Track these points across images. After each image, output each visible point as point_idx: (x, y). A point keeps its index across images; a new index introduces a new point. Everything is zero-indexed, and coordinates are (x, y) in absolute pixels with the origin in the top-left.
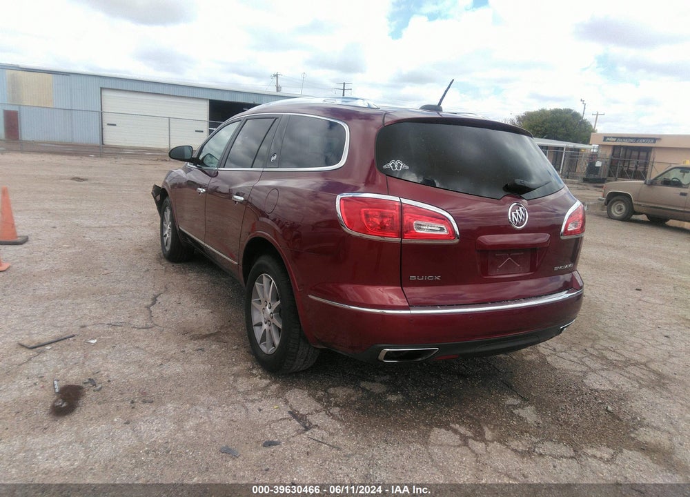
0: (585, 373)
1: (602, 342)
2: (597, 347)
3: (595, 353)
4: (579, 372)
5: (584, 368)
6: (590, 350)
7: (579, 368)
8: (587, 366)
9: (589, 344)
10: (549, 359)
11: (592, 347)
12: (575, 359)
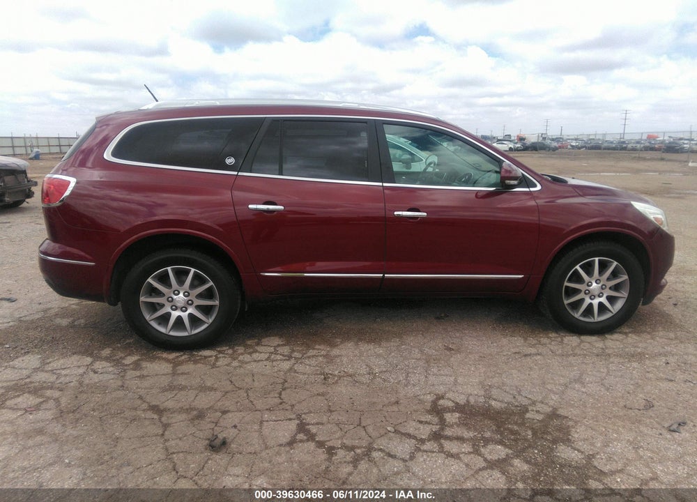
0: (44, 363)
1: (49, 415)
2: (51, 404)
3: (49, 393)
4: (50, 362)
5: (49, 368)
6: (57, 394)
7: (55, 365)
8: (46, 371)
9: (64, 401)
10: (89, 360)
11: (57, 400)
12: (63, 372)
